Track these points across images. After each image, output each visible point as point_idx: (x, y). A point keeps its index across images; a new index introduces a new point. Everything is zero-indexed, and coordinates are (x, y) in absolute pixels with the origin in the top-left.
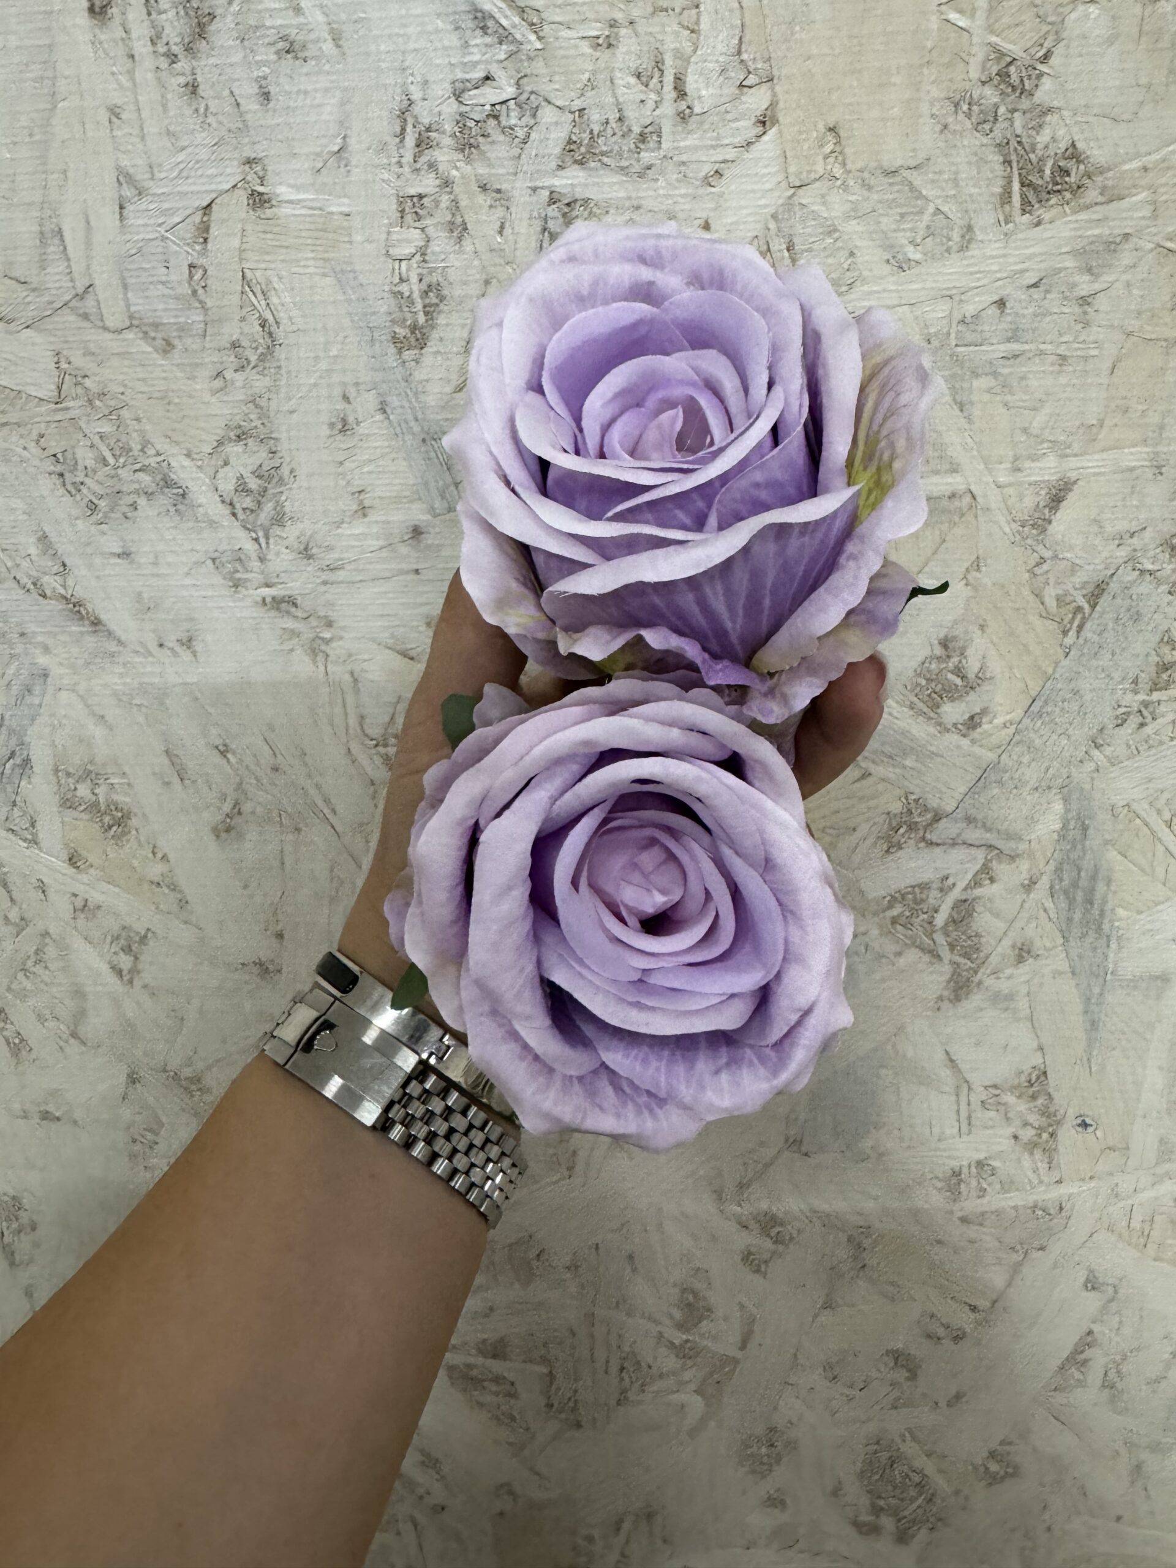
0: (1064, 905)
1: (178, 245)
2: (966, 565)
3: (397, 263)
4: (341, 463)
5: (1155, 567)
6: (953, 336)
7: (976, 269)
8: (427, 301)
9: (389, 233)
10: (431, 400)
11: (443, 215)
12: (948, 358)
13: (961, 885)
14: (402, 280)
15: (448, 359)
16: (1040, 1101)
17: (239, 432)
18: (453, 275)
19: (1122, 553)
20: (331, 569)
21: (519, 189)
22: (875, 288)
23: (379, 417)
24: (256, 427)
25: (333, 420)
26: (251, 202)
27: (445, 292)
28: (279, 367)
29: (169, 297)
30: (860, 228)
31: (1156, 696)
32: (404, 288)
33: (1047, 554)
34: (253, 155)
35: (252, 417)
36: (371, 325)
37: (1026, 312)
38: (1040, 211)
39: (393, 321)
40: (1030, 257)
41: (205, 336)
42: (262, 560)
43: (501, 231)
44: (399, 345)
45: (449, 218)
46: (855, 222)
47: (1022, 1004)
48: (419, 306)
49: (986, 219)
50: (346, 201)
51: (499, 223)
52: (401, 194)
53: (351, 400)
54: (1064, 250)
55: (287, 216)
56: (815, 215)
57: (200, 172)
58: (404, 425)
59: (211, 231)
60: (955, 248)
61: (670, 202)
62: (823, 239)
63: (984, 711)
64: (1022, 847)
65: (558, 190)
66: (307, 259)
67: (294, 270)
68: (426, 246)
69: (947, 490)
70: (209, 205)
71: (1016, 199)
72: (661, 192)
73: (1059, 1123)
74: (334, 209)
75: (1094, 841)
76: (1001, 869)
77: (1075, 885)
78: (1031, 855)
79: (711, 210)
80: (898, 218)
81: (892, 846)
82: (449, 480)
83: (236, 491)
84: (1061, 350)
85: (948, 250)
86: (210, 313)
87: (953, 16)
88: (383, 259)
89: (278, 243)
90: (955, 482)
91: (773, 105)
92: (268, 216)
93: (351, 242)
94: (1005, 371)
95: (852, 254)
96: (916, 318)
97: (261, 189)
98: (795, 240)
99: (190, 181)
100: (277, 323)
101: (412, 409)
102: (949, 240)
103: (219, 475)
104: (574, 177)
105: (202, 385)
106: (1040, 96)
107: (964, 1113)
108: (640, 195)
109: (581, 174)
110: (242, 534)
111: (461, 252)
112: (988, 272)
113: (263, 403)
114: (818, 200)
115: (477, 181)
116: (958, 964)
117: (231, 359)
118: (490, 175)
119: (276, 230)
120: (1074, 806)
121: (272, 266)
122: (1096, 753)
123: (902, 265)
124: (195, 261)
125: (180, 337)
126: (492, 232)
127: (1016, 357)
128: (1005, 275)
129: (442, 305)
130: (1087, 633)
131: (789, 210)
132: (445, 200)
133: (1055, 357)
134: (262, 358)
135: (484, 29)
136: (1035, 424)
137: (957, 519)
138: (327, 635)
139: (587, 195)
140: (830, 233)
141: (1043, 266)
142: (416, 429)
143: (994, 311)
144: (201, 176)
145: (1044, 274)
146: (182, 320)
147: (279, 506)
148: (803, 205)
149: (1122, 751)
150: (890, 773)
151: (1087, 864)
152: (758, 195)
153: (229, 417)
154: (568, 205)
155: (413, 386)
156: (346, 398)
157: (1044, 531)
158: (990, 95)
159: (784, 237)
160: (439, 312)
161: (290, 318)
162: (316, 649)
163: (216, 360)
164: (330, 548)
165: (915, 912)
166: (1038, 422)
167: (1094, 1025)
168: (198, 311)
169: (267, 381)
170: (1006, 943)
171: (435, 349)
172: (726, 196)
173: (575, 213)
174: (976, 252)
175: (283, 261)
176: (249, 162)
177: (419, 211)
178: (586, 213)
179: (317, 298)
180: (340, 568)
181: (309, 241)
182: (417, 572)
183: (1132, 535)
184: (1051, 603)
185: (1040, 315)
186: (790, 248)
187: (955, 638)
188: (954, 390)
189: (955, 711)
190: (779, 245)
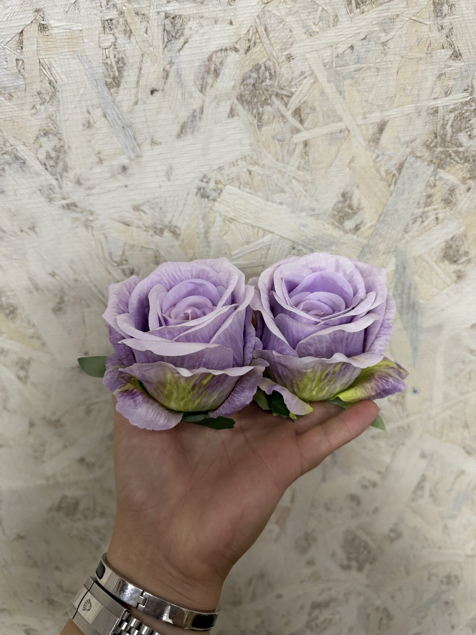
0: (399, 301)
1: (10, 51)
2: (349, 161)
3: (104, 51)
4: (89, 141)
5: (422, 154)
6: (334, 63)
7: (340, 33)
8: (118, 66)
9: (99, 37)
10: (125, 109)
11: (121, 27)
12: (333, 73)
14: (107, 58)
15: (130, 91)
17: (45, 132)
18: (128, 53)
19: (408, 150)
20: (90, 188)
21: (152, 14)
22: (302, 45)
23: (103, 119)
24: (52, 129)
25: (84, 122)
26: (39, 29)
27: (126, 61)
28: (59, 101)
29: (9, 74)
30: (293, 19)
31: (427, 209)
32: (108, 61)
33: (380, 153)
34: (39, 7)
35: (50, 124)
36: (96, 79)
37: (362, 50)
38: (363, 7)
39: (105, 76)
40: (361, 27)
41: (26, 90)
42: (60, 188)
43: (146, 32)
44: (108, 87)
45: (124, 28)
46: (290, 17)
48: (115, 68)
49: (343, 11)
50: (80, 24)
51: (145, 29)
52: (103, 19)
53: (91, 113)
54: (374, 23)
55: (55, 33)
56: (274, 15)
57: (16, 17)
58: (114, 122)
59: (24, 43)
60: (331, 25)
61: (215, 13)
62: (279, 25)
63: (361, 223)
65: (168, 12)
66: (66, 52)
67: (61, 57)
68: (116, 42)
69: (338, 129)
70: (22, 32)
71: (354, 3)
72: (211, 9)
73: (405, 392)
74: (75, 28)
75: (408, 273)
77: (403, 292)
79: (232, 16)
80: (308, 14)
82: (135, 143)
83: (46, 158)
84: (377, 65)
85: (329, 26)
86: (27, 80)
88: (98, 49)
89: (53, 46)
90: (341, 125)
92: (48, 34)
93: (84, 43)
94: (357, 76)
95: (291, 31)
96: (319, 57)
97: (43, 22)
98: (267, 26)
99: (13, 21)
100: (56, 82)
101: (117, 114)
102: (329, 22)
103: (38, 152)
104: (175, 6)
105: (27, 113)
108: (203, 11)
109: (177, 4)
110: (50, 177)
111: (130, 43)
112: (346, 34)
113: (53, 118)
114: (275, 8)
115: (134, 11)
117: (38, 100)
118: (140, 8)
119: (51, 40)
120: (399, 259)
121: (51, 56)
122: (406, 235)
123: (311, 34)
124: (18, 57)
125: (15, 92)
126: (143, 33)
127: (359, 70)
128: (352, 35)
129: (125, 68)
130: (398, 185)
131: (264, 14)
132: (121, 20)
133: (375, 69)
134: (51, 98)
136: (370, 98)
137: (343, 141)
138: (91, 218)
139: (181, 13)
140: (281, 22)
141: (367, 30)
142: (120, 123)
143: (349, 51)
144: (17, 19)
145: (366, 34)
146: (15, 84)
147: (65, 163)
148: (269, 11)
149: (416, 234)
151: (407, 283)
152: (251, 8)
153: (40, 126)
154: (173, 18)
155: (116, 104)
156: (89, 112)
157: (378, 143)
159: (263, 25)
160: (124, 70)
161: (61, 79)
162: (87, 225)
163: (31, 101)
164: (88, 180)
168: (22, 80)
169: (54, 108)
171: (124, 87)
172: (237, 9)
173: (176, 22)
174: (340, 26)
175: (56, 54)
176: (37, 11)
177: (111, 26)
178: (181, 21)
179: (72, 69)
180: (94, 188)
181: (66, 44)
182: (126, 186)
183: (412, 142)
184: (383, 174)
185: (368, 51)
186: (266, 30)
187: (347, 193)
188: (337, 86)
189: (349, 224)
190: (261, 29)
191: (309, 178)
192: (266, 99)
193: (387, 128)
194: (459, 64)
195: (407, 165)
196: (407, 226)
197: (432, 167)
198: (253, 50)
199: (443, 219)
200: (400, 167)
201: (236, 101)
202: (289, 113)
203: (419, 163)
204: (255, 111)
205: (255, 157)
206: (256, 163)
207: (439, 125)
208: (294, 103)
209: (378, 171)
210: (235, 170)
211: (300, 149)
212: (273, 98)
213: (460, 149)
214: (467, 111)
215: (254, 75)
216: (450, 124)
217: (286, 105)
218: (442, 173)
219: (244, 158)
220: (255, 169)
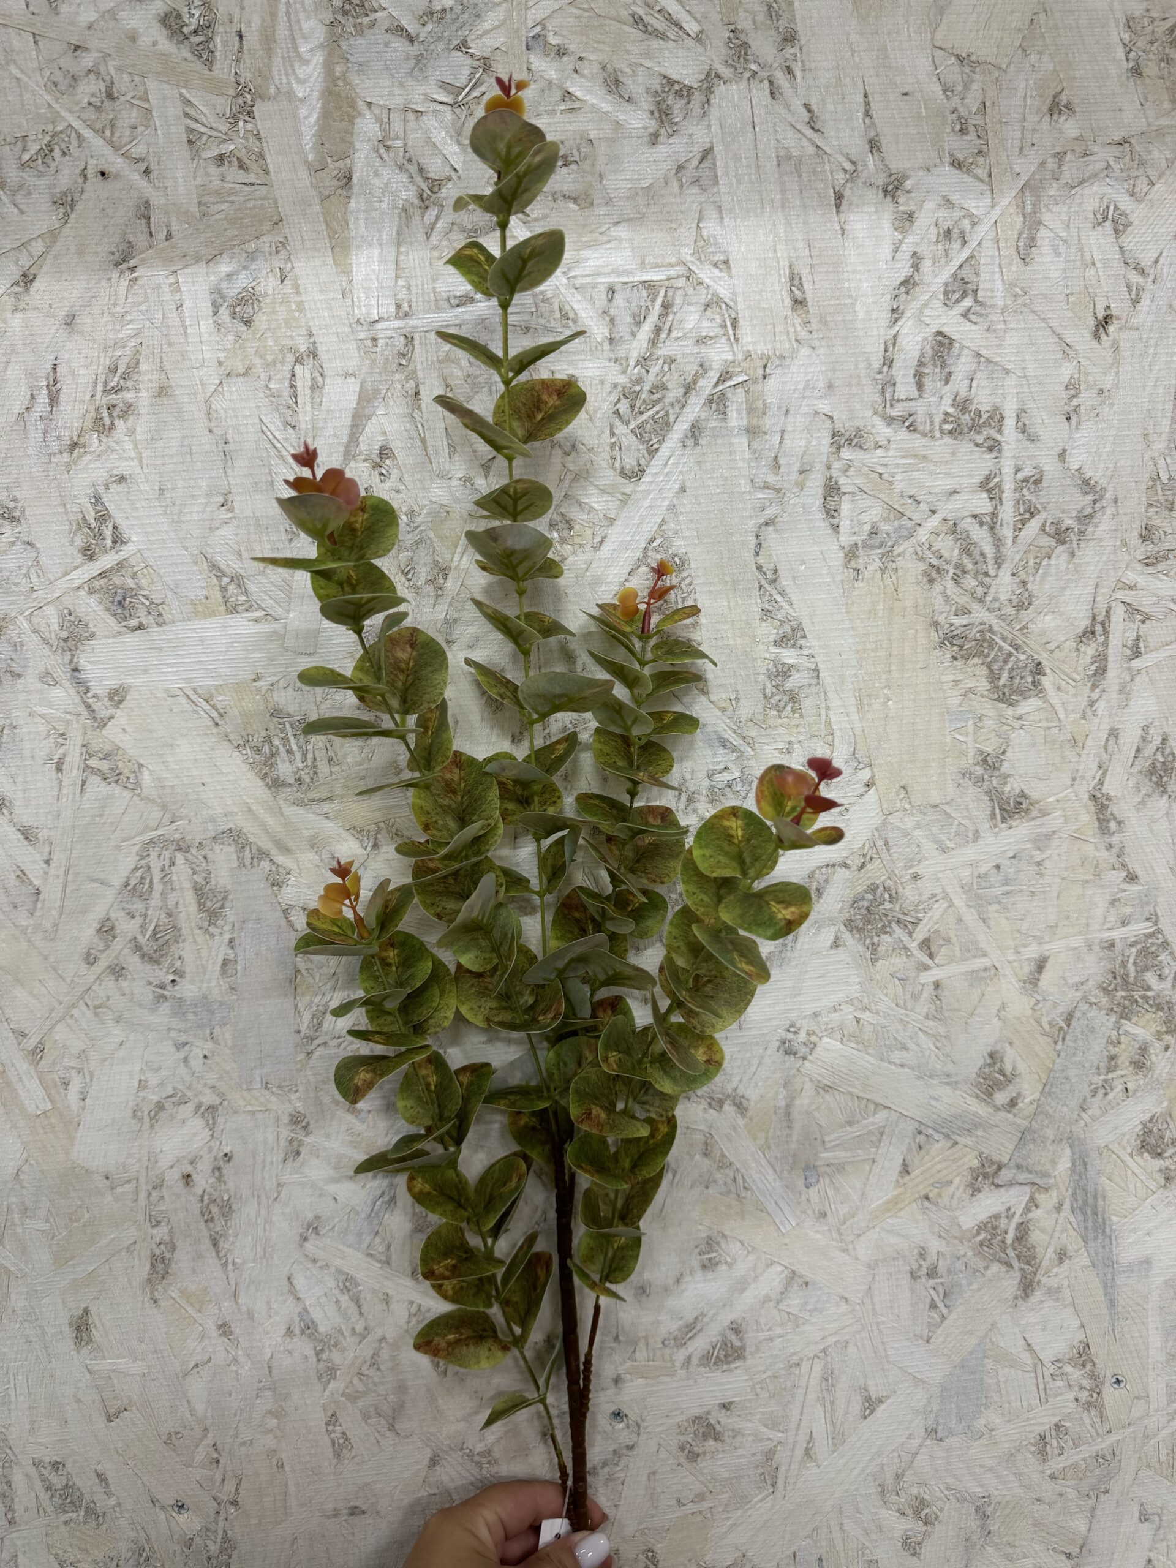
0: (1081, 1218)
2: (997, 1008)
5: (1098, 1000)
6: (975, 885)
7: (983, 850)
12: (974, 896)
13: (1019, 1213)
16: (1088, 1367)
19: (1079, 994)
22: (932, 862)
30: (921, 833)
31: (1110, 1076)
33: (1040, 998)
37: (1010, 870)
38: (1010, 822)
40: (1008, 844)
46: (918, 830)
47: (1067, 1293)
49: (984, 826)
54: (1024, 840)
56: (898, 828)
60: (971, 841)
62: (903, 839)
63: (1019, 1095)
64: (1052, 1181)
69: (982, 966)
71: (999, 817)
73: (1103, 1383)
75: (1091, 1172)
76: (1041, 1198)
77: (1085, 1203)
78: (1057, 1186)
80: (940, 827)
81: (975, 1191)
84: (1031, 889)
85: (968, 842)
87: (957, 736)
90: (985, 962)
91: (873, 777)
94: (1004, 901)
95: (919, 846)
96: (955, 877)
98: (888, 840)
102: (967, 837)
106: (1003, 770)
107: (1041, 1386)
112: (989, 852)
114: (899, 821)
116: (1022, 1270)
120: (1077, 1150)
122: (1083, 1114)
123: (944, 850)
127: (1008, 893)
128: (998, 853)
130: (1068, 1042)
131: (884, 826)
133: (1029, 892)
135: (724, 746)
136: (1023, 927)
137: (989, 982)
140: (905, 836)
141: (1016, 847)
143: (994, 871)
145: (1016, 852)
148: (891, 824)
149: (1098, 1112)
150: (968, 1141)
151: (1090, 1189)
152: (869, 820)
157: (1036, 985)
158: (979, 770)
159: (882, 839)
165: (994, 1236)
166: (1025, 926)
167: (1112, 1303)
170: (1051, 1250)
172: (853, 822)
174: (981, 842)
183: (1083, 983)
184: (1046, 1026)
185: (1018, 872)
186: (886, 844)
187: (996, 1052)
188: (979, 913)
189: (1001, 1097)
190: (880, 843)
191: (942, 1030)
192: (884, 926)
193: (1048, 965)
194: (1135, 888)
195: (1077, 1014)
196: (1084, 1100)
197: (1113, 1018)
198: (869, 867)
199: (1136, 1091)
200: (1069, 1018)
201: (843, 928)
202: (915, 944)
203: (1094, 1012)
204: (868, 941)
205: (866, 1001)
206: (866, 1009)
207: (1118, 962)
208: (920, 934)
209: (1038, 1022)
210: (835, 1016)
211: (928, 992)
212: (894, 925)
213: (1149, 994)
214: (1152, 944)
215: (869, 896)
216: (1131, 961)
217: (910, 934)
218: (1127, 1026)
219: (850, 1001)
220: (865, 1016)
